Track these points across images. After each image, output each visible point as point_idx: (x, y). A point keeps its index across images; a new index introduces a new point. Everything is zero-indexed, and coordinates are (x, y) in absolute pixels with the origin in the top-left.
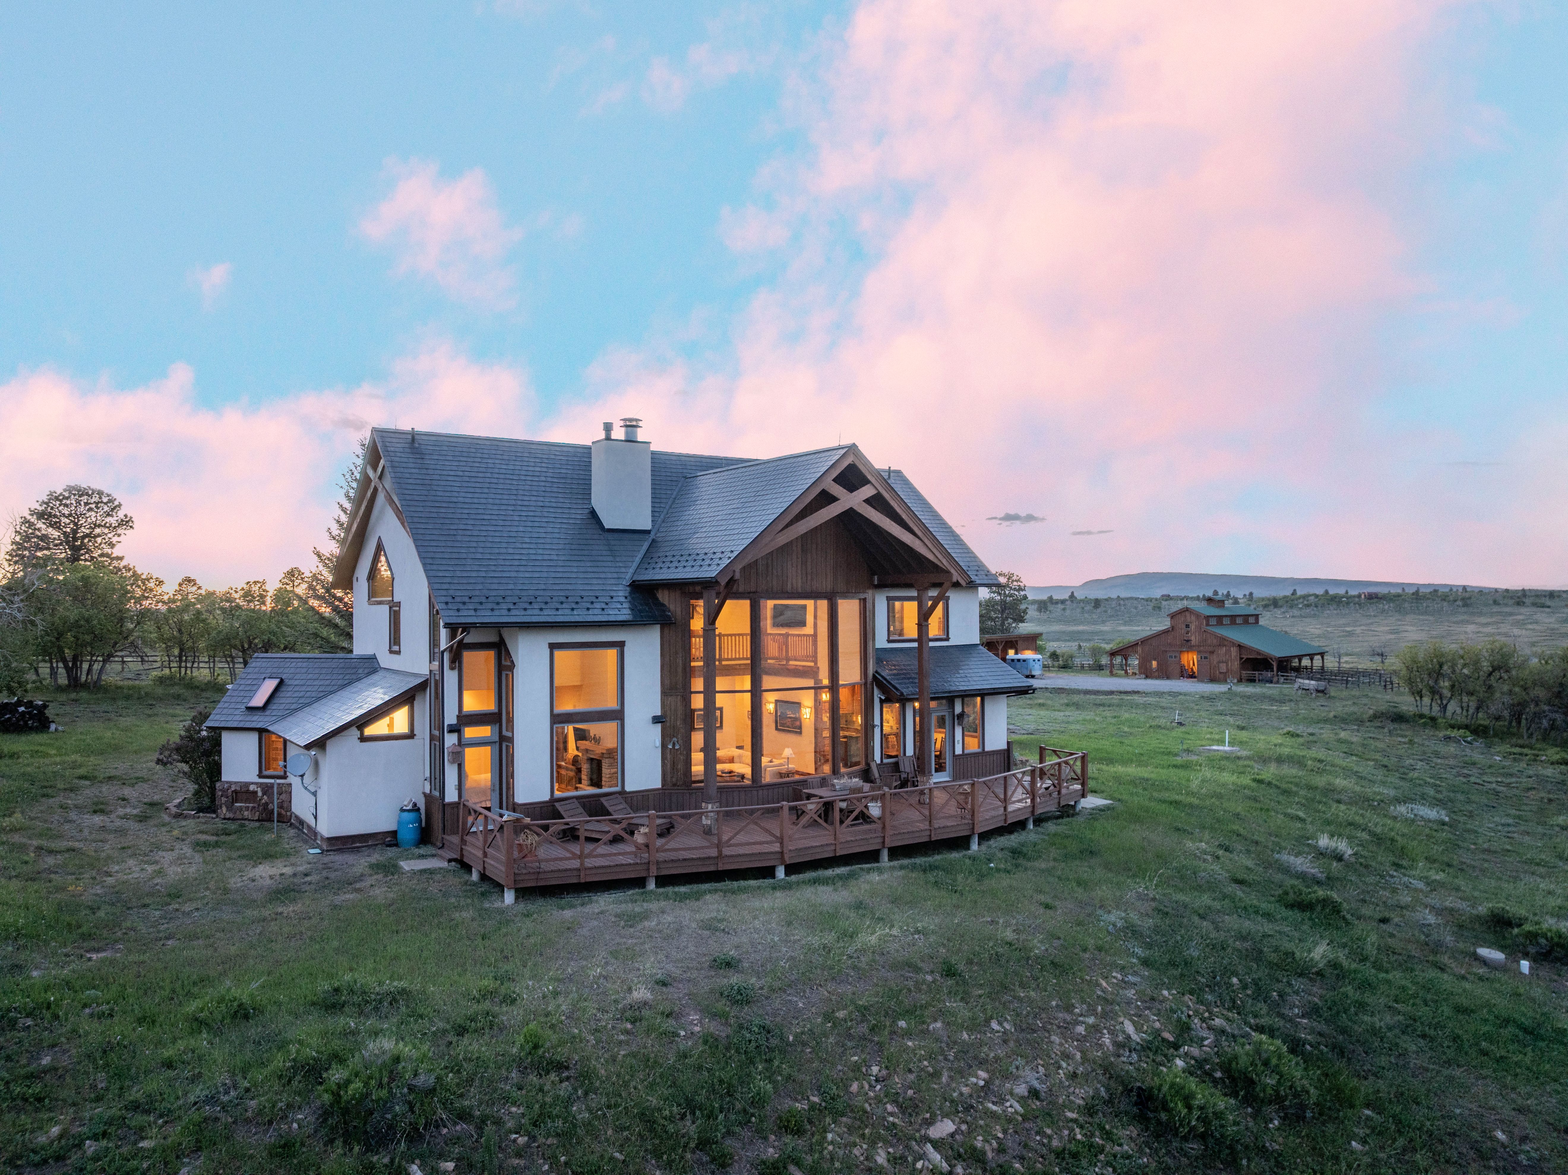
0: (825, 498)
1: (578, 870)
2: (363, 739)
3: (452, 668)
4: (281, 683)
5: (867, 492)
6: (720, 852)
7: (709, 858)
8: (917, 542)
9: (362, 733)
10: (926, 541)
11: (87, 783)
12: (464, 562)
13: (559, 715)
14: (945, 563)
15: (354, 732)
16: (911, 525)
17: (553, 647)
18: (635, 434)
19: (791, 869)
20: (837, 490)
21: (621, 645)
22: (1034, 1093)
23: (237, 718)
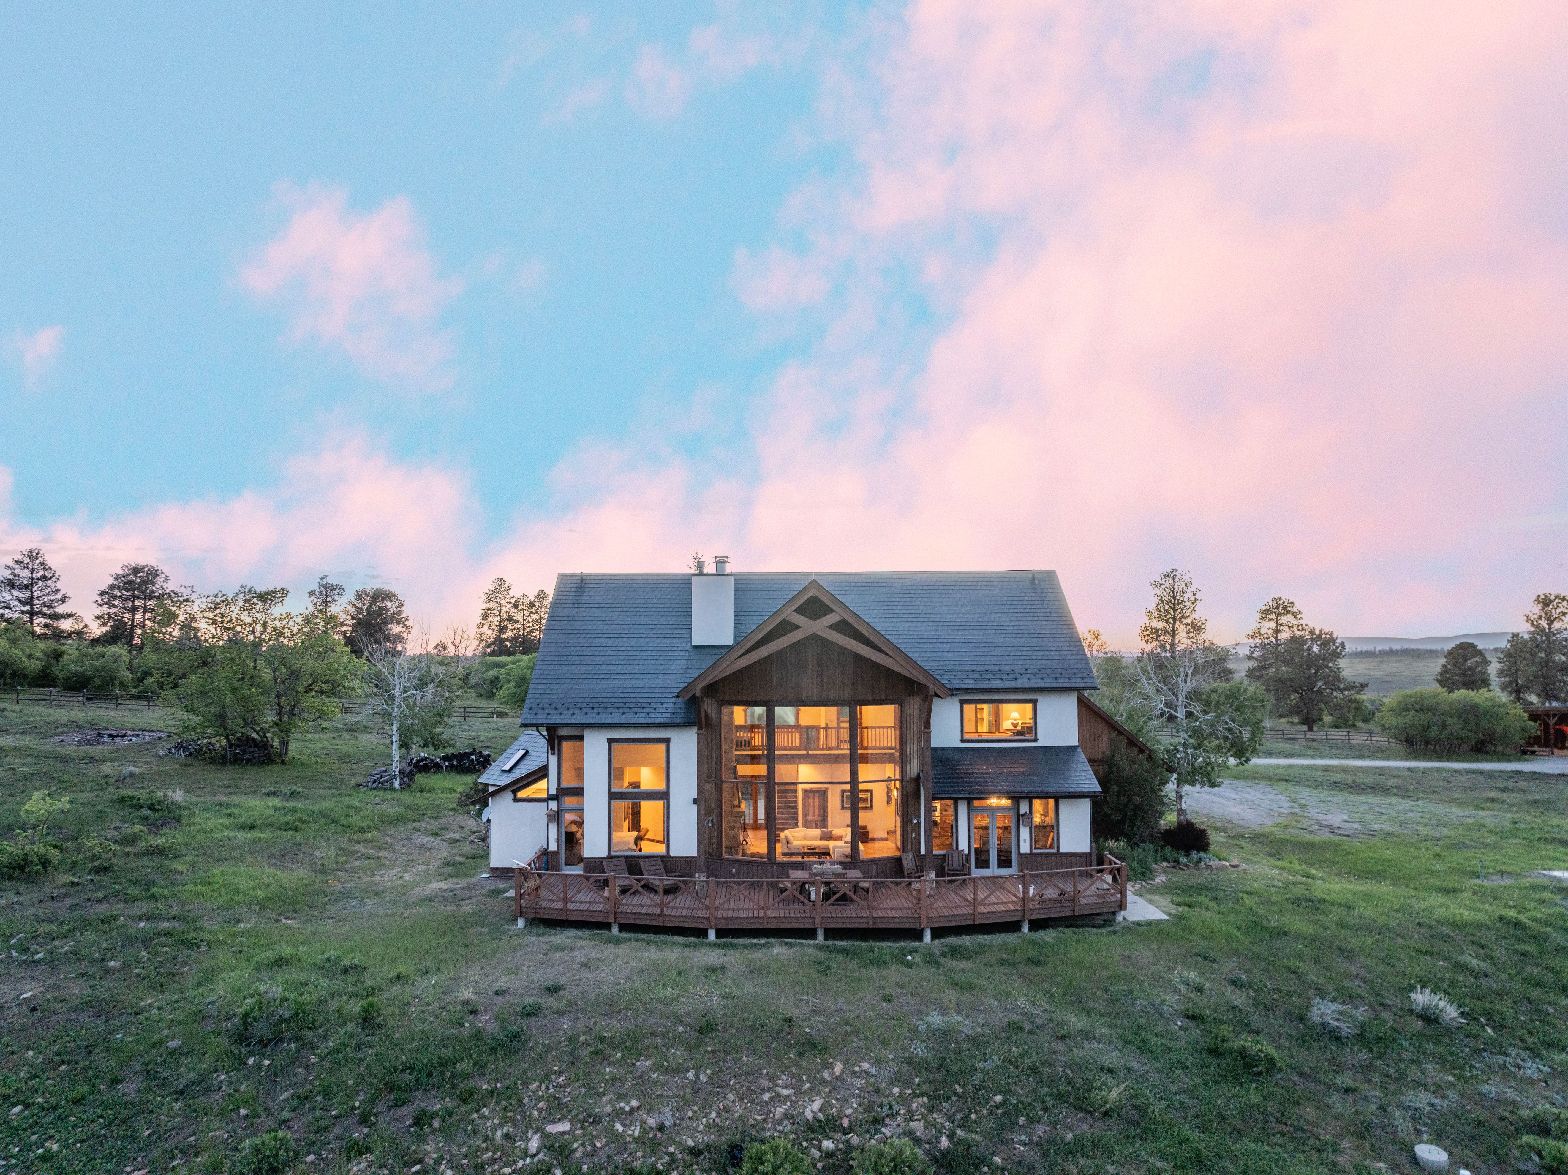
0: (785, 627)
1: (561, 910)
2: (516, 800)
3: (553, 754)
4: (527, 753)
5: (831, 619)
6: (662, 911)
7: (652, 915)
8: (889, 660)
9: (515, 796)
10: (898, 659)
11: (451, 813)
12: (562, 676)
13: (615, 793)
14: (920, 678)
15: (509, 795)
16: (881, 646)
17: (610, 741)
18: (724, 569)
19: (720, 934)
20: (798, 619)
21: (667, 741)
22: (661, 1128)
23: (495, 777)
